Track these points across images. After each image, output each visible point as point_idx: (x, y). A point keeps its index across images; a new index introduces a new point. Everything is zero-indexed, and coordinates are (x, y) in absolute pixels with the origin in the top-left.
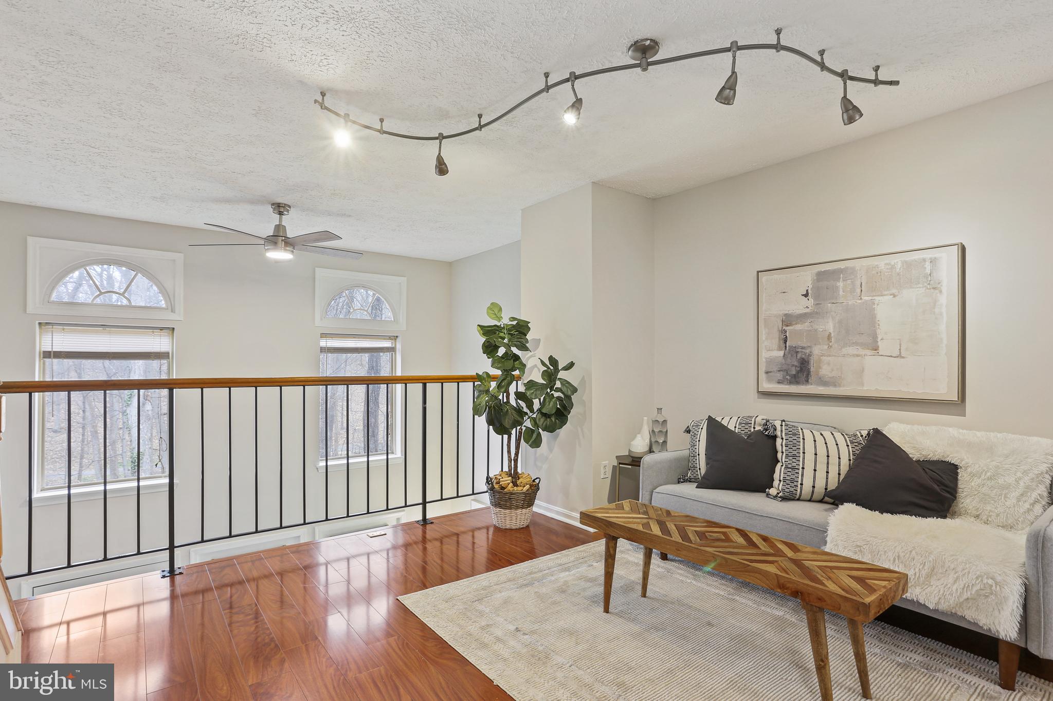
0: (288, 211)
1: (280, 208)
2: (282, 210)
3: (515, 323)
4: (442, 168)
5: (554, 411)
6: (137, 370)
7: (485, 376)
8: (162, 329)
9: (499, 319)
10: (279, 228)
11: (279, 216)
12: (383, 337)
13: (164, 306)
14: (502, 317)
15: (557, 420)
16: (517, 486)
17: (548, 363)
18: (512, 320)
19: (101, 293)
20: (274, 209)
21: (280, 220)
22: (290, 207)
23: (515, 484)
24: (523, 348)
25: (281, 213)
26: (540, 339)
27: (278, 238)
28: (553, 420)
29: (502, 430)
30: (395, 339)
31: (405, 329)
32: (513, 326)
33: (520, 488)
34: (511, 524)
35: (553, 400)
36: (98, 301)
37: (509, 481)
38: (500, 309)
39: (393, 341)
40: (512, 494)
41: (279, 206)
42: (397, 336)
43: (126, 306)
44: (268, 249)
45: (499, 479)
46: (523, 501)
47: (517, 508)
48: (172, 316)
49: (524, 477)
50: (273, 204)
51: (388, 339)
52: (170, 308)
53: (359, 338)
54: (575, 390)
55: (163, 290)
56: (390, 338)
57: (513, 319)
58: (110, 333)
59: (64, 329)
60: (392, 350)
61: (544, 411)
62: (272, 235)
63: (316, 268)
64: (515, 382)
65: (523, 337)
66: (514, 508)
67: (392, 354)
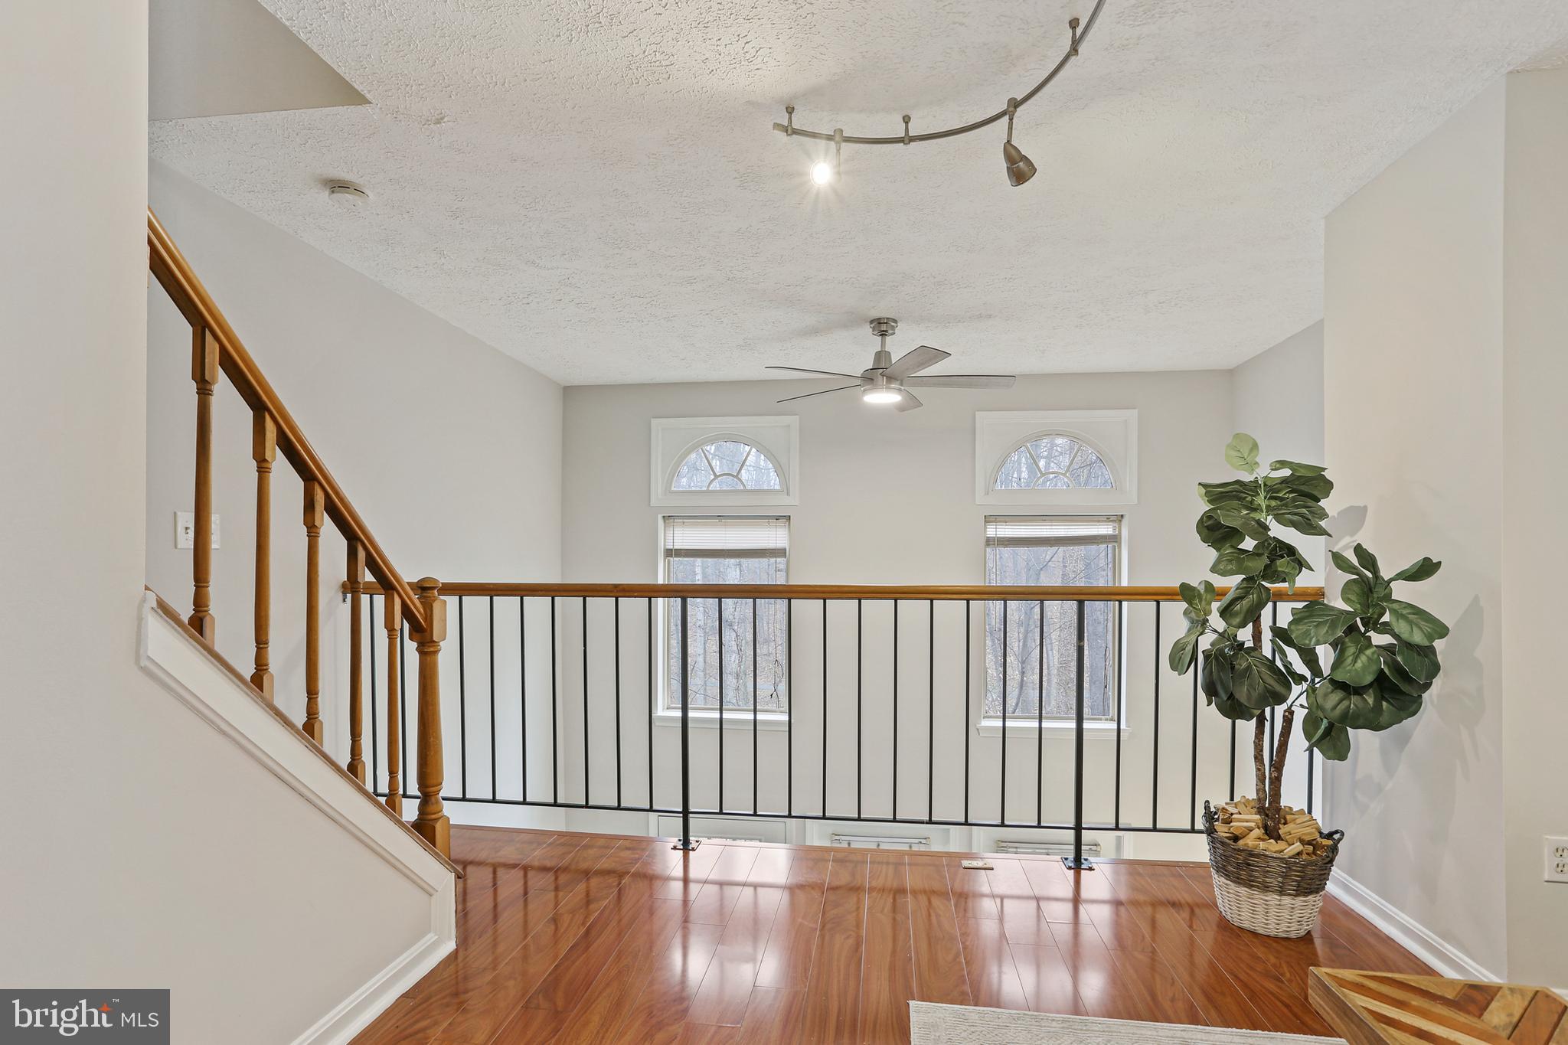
0: (893, 328)
1: (882, 327)
2: (884, 328)
3: (1286, 472)
4: (1020, 170)
5: (1369, 679)
6: (732, 574)
7: (1202, 588)
8: (777, 518)
9: (1252, 466)
10: (881, 356)
11: (880, 338)
12: (1096, 518)
13: (777, 487)
14: (1257, 463)
15: (1384, 704)
16: (1278, 838)
17: (1355, 561)
18: (1278, 466)
19: (716, 477)
20: (874, 329)
21: (883, 344)
22: (895, 321)
23: (1272, 833)
24: (1309, 527)
25: (883, 334)
26: (1365, 507)
27: (880, 372)
28: (1370, 701)
29: (1233, 710)
30: (1120, 521)
31: (1136, 502)
32: (1284, 481)
33: (1281, 845)
34: (1253, 920)
35: (1369, 652)
36: (715, 486)
37: (1253, 825)
38: (1255, 447)
39: (1116, 525)
40: (1251, 854)
41: (880, 323)
42: (1122, 516)
43: (742, 491)
44: (865, 391)
45: (1232, 814)
46: (1282, 877)
47: (1265, 888)
48: (786, 500)
49: (1298, 821)
50: (871, 322)
51: (1105, 521)
52: (785, 491)
53: (1051, 521)
54: (1442, 631)
55: (780, 470)
56: (1108, 519)
57: (1283, 464)
58: (725, 525)
59: (684, 523)
60: (1114, 539)
61: (1340, 677)
62: (871, 367)
63: (977, 413)
64: (1270, 604)
65: (1311, 503)
66: (1258, 887)
67: (1114, 546)
